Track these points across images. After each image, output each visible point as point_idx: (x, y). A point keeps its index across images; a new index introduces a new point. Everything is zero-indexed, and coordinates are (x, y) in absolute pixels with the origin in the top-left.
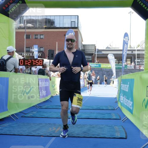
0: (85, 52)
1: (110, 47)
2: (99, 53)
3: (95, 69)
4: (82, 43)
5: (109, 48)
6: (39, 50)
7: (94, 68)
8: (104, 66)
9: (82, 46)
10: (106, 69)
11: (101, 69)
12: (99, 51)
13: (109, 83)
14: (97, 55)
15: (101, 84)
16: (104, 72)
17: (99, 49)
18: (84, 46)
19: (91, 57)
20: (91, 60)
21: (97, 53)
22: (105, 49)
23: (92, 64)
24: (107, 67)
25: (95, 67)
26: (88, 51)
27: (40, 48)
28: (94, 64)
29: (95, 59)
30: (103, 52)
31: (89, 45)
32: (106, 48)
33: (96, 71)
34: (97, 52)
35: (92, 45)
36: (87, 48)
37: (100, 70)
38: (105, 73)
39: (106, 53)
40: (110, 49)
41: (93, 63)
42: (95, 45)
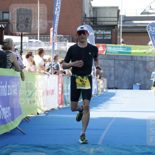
0: (98, 23)
1: (150, 11)
2: (127, 24)
3: (119, 58)
4: (90, 4)
5: (148, 13)
6: (1, 19)
7: (117, 56)
8: (137, 50)
9: (90, 11)
10: (142, 57)
11: (132, 57)
12: (127, 19)
13: (148, 87)
14: (123, 27)
15: (132, 89)
16: (137, 62)
17: (126, 16)
18: (95, 9)
19: (110, 33)
20: (110, 38)
21: (123, 23)
22: (139, 15)
23: (112, 47)
24: (145, 53)
25: (119, 52)
26: (102, 19)
27: (3, 13)
28: (116, 47)
29: (118, 37)
30: (135, 22)
31: (104, 8)
32: (142, 13)
33: (122, 62)
34: (122, 21)
35: (113, 8)
36: (101, 14)
37: (130, 59)
38: (141, 65)
39: (141, 24)
40: (149, 15)
41: (114, 45)
42: (117, 8)
